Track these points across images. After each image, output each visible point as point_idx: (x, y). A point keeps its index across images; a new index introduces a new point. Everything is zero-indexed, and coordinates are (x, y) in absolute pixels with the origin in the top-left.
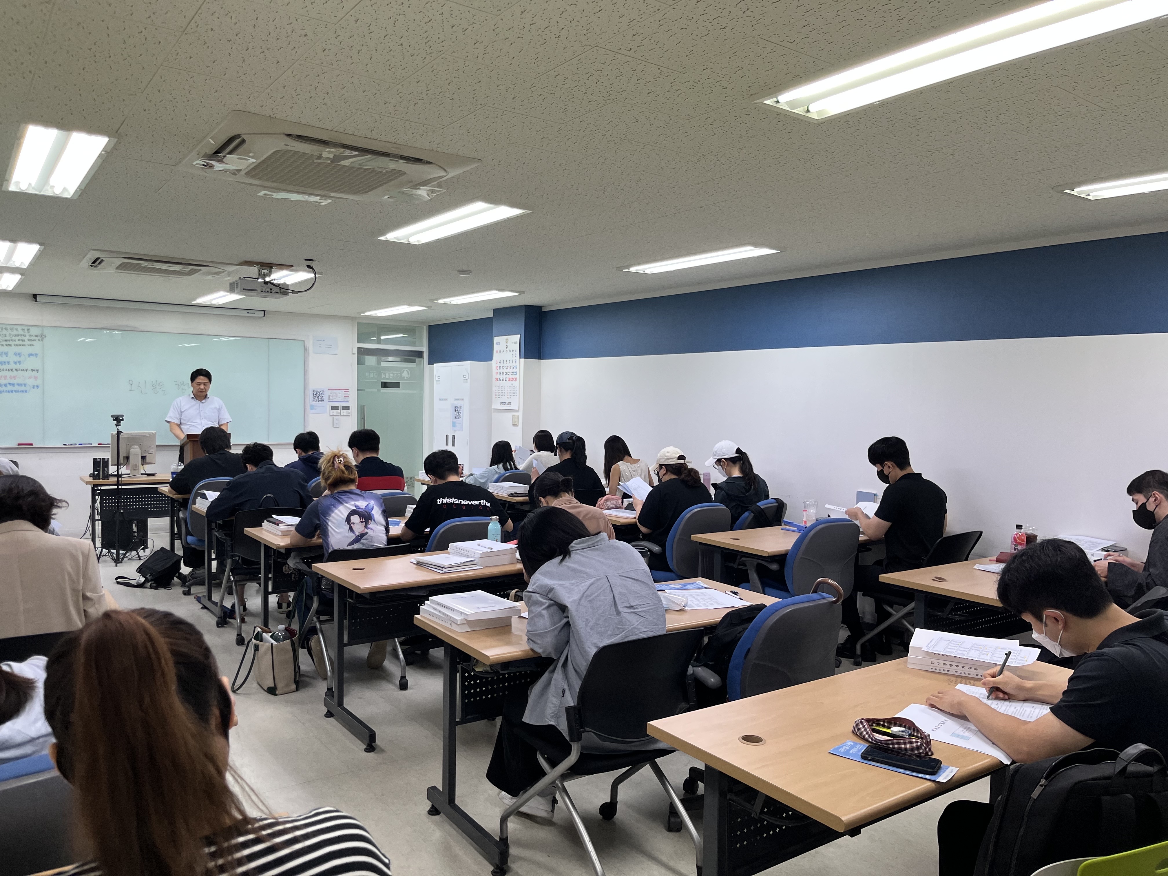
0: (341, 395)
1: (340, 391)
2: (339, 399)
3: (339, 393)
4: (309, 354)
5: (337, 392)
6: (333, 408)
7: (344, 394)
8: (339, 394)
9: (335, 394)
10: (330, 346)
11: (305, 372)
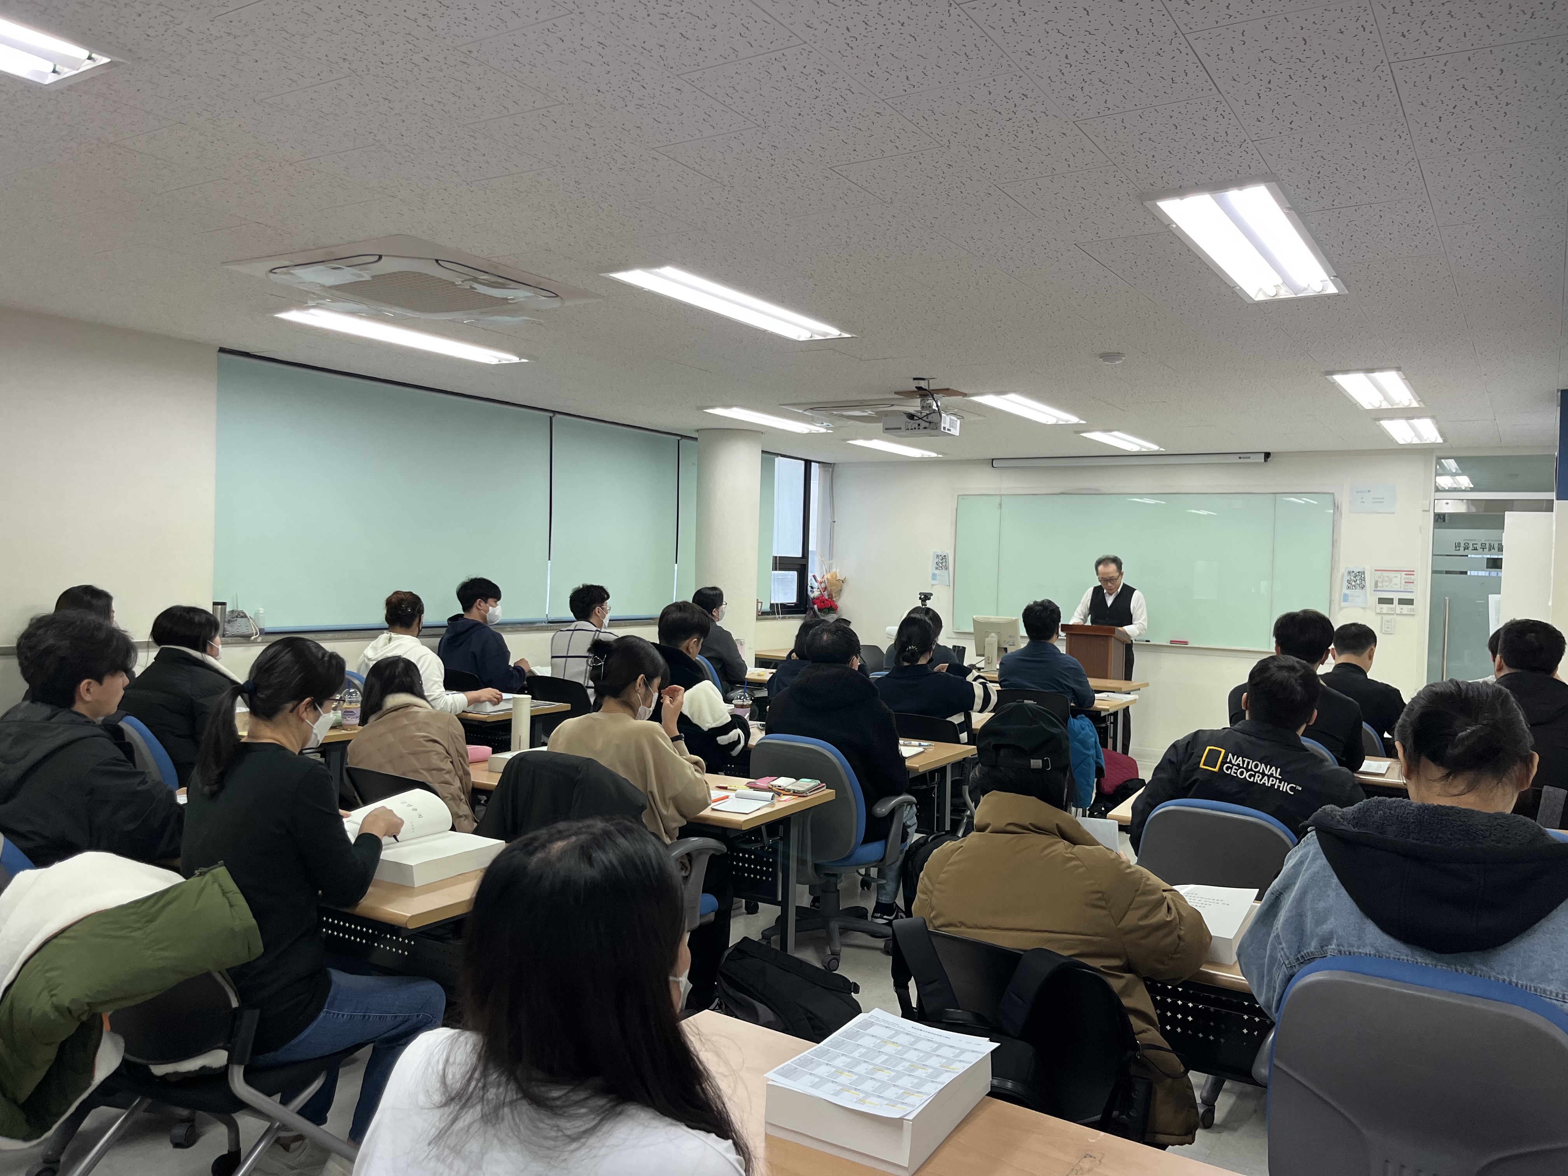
0: (1398, 581)
1: (1398, 574)
2: (1395, 588)
3: (1396, 577)
4: (1341, 514)
5: (1393, 574)
6: (1382, 601)
7: (1405, 578)
8: (1394, 579)
9: (1387, 579)
10: (1382, 500)
11: (1334, 543)
